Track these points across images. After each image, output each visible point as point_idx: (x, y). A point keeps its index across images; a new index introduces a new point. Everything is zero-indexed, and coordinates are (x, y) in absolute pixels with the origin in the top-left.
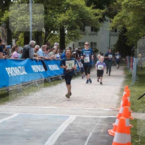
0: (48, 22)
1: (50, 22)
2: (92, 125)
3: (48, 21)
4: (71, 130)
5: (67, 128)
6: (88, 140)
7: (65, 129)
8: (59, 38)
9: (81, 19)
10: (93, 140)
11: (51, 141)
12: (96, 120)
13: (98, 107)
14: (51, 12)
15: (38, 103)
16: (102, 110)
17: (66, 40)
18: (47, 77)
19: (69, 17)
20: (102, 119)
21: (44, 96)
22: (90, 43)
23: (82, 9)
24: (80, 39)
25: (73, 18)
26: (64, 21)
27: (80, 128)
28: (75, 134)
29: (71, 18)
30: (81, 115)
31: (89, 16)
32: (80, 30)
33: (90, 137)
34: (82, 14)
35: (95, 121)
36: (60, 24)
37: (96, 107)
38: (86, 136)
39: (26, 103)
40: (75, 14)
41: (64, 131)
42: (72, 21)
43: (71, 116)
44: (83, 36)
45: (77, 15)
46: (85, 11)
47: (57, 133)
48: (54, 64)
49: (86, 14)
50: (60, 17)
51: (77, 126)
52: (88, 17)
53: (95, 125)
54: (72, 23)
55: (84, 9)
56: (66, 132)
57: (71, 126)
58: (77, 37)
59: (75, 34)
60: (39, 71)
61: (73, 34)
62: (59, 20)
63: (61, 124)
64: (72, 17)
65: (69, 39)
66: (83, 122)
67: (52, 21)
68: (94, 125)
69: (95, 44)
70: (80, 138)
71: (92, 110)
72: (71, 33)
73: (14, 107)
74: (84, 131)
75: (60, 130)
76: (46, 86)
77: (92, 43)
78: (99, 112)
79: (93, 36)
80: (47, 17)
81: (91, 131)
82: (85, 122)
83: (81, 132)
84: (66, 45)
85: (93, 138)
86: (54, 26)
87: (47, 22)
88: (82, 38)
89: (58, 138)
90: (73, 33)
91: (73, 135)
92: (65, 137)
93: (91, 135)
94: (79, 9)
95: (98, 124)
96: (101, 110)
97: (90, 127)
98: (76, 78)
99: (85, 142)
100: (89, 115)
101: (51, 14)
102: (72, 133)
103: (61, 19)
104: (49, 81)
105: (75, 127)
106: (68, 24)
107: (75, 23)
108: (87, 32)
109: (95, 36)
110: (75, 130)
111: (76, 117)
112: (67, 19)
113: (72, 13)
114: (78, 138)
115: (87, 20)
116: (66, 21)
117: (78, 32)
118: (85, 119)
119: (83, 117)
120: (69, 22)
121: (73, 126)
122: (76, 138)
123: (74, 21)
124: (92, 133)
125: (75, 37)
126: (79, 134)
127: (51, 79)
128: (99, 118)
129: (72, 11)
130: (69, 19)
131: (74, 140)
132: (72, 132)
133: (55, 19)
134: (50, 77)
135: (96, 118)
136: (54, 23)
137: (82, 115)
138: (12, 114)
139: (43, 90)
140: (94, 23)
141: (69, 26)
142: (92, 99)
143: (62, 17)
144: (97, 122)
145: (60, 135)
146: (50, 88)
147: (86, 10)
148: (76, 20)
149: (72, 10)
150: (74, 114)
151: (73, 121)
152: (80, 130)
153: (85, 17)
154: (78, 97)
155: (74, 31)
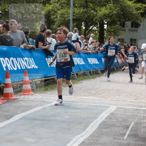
0: (89, 16)
1: (91, 16)
2: (134, 115)
3: (89, 14)
4: (112, 119)
5: (107, 116)
6: (130, 129)
7: (106, 118)
8: (98, 34)
9: (122, 13)
10: (135, 129)
11: (92, 128)
12: (138, 111)
13: (139, 99)
14: (91, 5)
15: (78, 93)
16: (144, 102)
17: (105, 35)
18: (86, 71)
19: (110, 11)
20: (144, 110)
21: (83, 87)
22: (130, 39)
23: (124, 2)
24: (120, 35)
25: (114, 12)
26: (104, 15)
27: (121, 118)
28: (116, 123)
29: (112, 12)
30: (121, 106)
31: (131, 10)
32: (120, 26)
33: (133, 126)
34: (123, 8)
35: (136, 112)
36: (101, 17)
37: (137, 99)
38: (128, 125)
39: (66, 93)
40: (116, 8)
41: (105, 119)
42: (112, 15)
43: (112, 107)
44: (123, 32)
45: (118, 8)
46: (127, 5)
47: (98, 121)
48: (93, 58)
49: (128, 8)
50: (100, 11)
51: (118, 116)
52: (129, 12)
53: (137, 116)
54: (112, 17)
55: (126, 3)
56: (107, 120)
57: (112, 115)
58: (117, 33)
59: (114, 30)
60: (79, 64)
61: (112, 30)
62: (99, 13)
63: (102, 113)
64: (113, 10)
65: (108, 34)
66: (124, 112)
67: (92, 15)
68: (135, 116)
69: (135, 40)
70: (122, 126)
71: (133, 102)
72: (111, 29)
73: (54, 96)
74: (126, 120)
75: (101, 119)
76: (85, 79)
77: (131, 40)
78: (140, 104)
79: (133, 32)
80: (87, 11)
81: (133, 121)
82: (126, 113)
83: (122, 121)
84: (105, 41)
85: (135, 127)
86: (94, 20)
87: (87, 16)
88: (121, 34)
89: (99, 125)
90: (112, 28)
91: (115, 124)
92: (106, 125)
93: (134, 125)
94: (121, 3)
95: (139, 115)
96: (142, 102)
97: (132, 117)
98: (115, 72)
99: (127, 130)
100: (130, 107)
101: (91, 8)
102: (114, 122)
103: (102, 13)
104: (88, 74)
105: (116, 116)
106: (108, 17)
107: (115, 17)
108: (127, 27)
109: (135, 33)
110: (116, 119)
111: (117, 108)
112: (108, 13)
113: (113, 6)
114: (120, 127)
115: (128, 14)
116: (106, 15)
117: (117, 27)
118: (126, 109)
119: (123, 108)
120: (109, 16)
121: (114, 115)
122: (117, 126)
123: (115, 15)
124: (134, 123)
125: (115, 33)
126: (121, 123)
127: (90, 72)
128: (141, 109)
129: (113, 5)
130: (110, 13)
131: (115, 128)
132: (113, 120)
133: (95, 13)
134: (88, 70)
135: (137, 109)
136: (95, 16)
137: (123, 106)
138: (52, 102)
139: (82, 82)
140: (135, 18)
141: (110, 20)
142: (133, 92)
143: (103, 11)
144: (139, 113)
145: (101, 123)
146: (88, 81)
147: (127, 3)
148: (117, 14)
149: (113, 3)
150: (115, 105)
151: (113, 110)
152: (121, 120)
153: (126, 11)
154: (118, 90)
155: (114, 27)
